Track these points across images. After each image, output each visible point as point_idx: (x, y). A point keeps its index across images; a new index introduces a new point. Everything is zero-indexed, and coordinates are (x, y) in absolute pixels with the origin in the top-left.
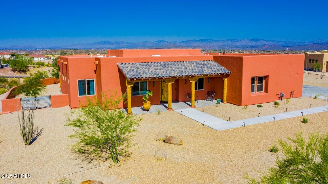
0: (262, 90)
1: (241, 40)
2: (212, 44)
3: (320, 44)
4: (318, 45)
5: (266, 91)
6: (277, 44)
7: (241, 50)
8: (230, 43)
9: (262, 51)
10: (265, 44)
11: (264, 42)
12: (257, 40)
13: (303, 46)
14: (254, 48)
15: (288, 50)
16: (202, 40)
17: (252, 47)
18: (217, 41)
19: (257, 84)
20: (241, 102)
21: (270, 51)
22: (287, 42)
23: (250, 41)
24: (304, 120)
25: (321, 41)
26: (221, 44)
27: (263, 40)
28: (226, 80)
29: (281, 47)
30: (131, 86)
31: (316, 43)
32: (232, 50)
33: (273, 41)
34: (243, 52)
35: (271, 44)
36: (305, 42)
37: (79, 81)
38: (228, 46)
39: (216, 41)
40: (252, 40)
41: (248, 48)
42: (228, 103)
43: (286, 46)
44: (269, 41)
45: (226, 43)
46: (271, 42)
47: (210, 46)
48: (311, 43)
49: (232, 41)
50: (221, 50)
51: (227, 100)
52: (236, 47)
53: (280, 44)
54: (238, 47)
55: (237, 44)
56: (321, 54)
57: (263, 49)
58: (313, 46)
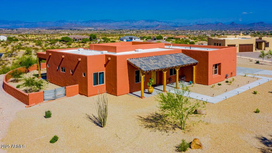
0: (217, 73)
1: (138, 21)
2: (111, 24)
3: (201, 25)
4: (200, 25)
5: (220, 73)
6: (168, 24)
7: (139, 30)
8: (128, 23)
9: (157, 31)
10: (159, 25)
11: (158, 23)
12: (152, 21)
13: (189, 26)
14: (149, 28)
15: (178, 30)
16: (103, 21)
17: (148, 27)
18: (117, 22)
19: (215, 69)
20: (208, 82)
21: (163, 31)
22: (176, 23)
23: (145, 22)
24: (254, 92)
25: (202, 22)
26: (120, 24)
27: (157, 21)
28: (194, 67)
29: (172, 27)
30: (144, 77)
31: (198, 24)
32: (130, 30)
33: (164, 22)
34: (141, 32)
35: (163, 25)
36: (190, 23)
37: (94, 74)
38: (126, 25)
39: (115, 22)
40: (147, 21)
41: (144, 27)
42: (196, 83)
43: (176, 27)
44: (162, 22)
45: (124, 23)
46: (163, 23)
47: (111, 26)
48: (195, 24)
49: (129, 22)
50: (120, 30)
51: (196, 82)
52: (134, 27)
53: (171, 24)
54: (136, 27)
55: (135, 24)
56: (223, 39)
57: (157, 28)
58: (197, 26)
